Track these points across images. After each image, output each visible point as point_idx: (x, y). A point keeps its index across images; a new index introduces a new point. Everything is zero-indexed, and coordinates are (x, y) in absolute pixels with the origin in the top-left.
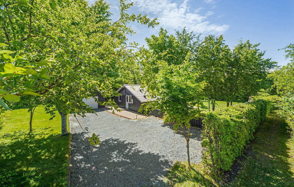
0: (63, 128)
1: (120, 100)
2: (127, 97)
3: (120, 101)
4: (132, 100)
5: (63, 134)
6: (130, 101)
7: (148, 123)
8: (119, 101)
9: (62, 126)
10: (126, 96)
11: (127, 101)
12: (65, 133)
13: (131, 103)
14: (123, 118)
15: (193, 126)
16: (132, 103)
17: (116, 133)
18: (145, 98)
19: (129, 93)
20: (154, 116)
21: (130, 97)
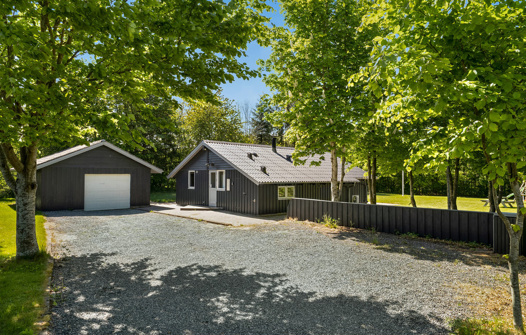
0: (22, 233)
1: (192, 185)
2: (213, 175)
3: (193, 188)
4: (228, 180)
5: (21, 254)
6: (221, 186)
7: (286, 232)
8: (190, 188)
9: (18, 226)
10: (210, 172)
11: (214, 186)
12: (28, 252)
13: (223, 189)
14: (209, 224)
15: (420, 236)
16: (228, 189)
17: (198, 253)
18: (265, 173)
19: (220, 162)
20: (295, 219)
21: (221, 174)
